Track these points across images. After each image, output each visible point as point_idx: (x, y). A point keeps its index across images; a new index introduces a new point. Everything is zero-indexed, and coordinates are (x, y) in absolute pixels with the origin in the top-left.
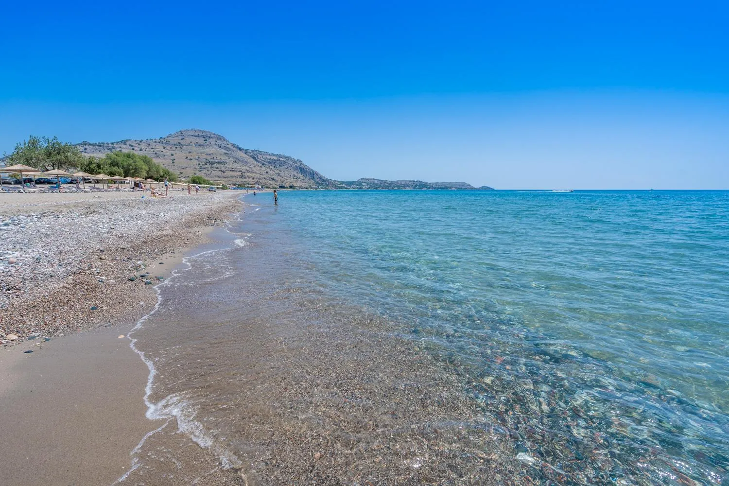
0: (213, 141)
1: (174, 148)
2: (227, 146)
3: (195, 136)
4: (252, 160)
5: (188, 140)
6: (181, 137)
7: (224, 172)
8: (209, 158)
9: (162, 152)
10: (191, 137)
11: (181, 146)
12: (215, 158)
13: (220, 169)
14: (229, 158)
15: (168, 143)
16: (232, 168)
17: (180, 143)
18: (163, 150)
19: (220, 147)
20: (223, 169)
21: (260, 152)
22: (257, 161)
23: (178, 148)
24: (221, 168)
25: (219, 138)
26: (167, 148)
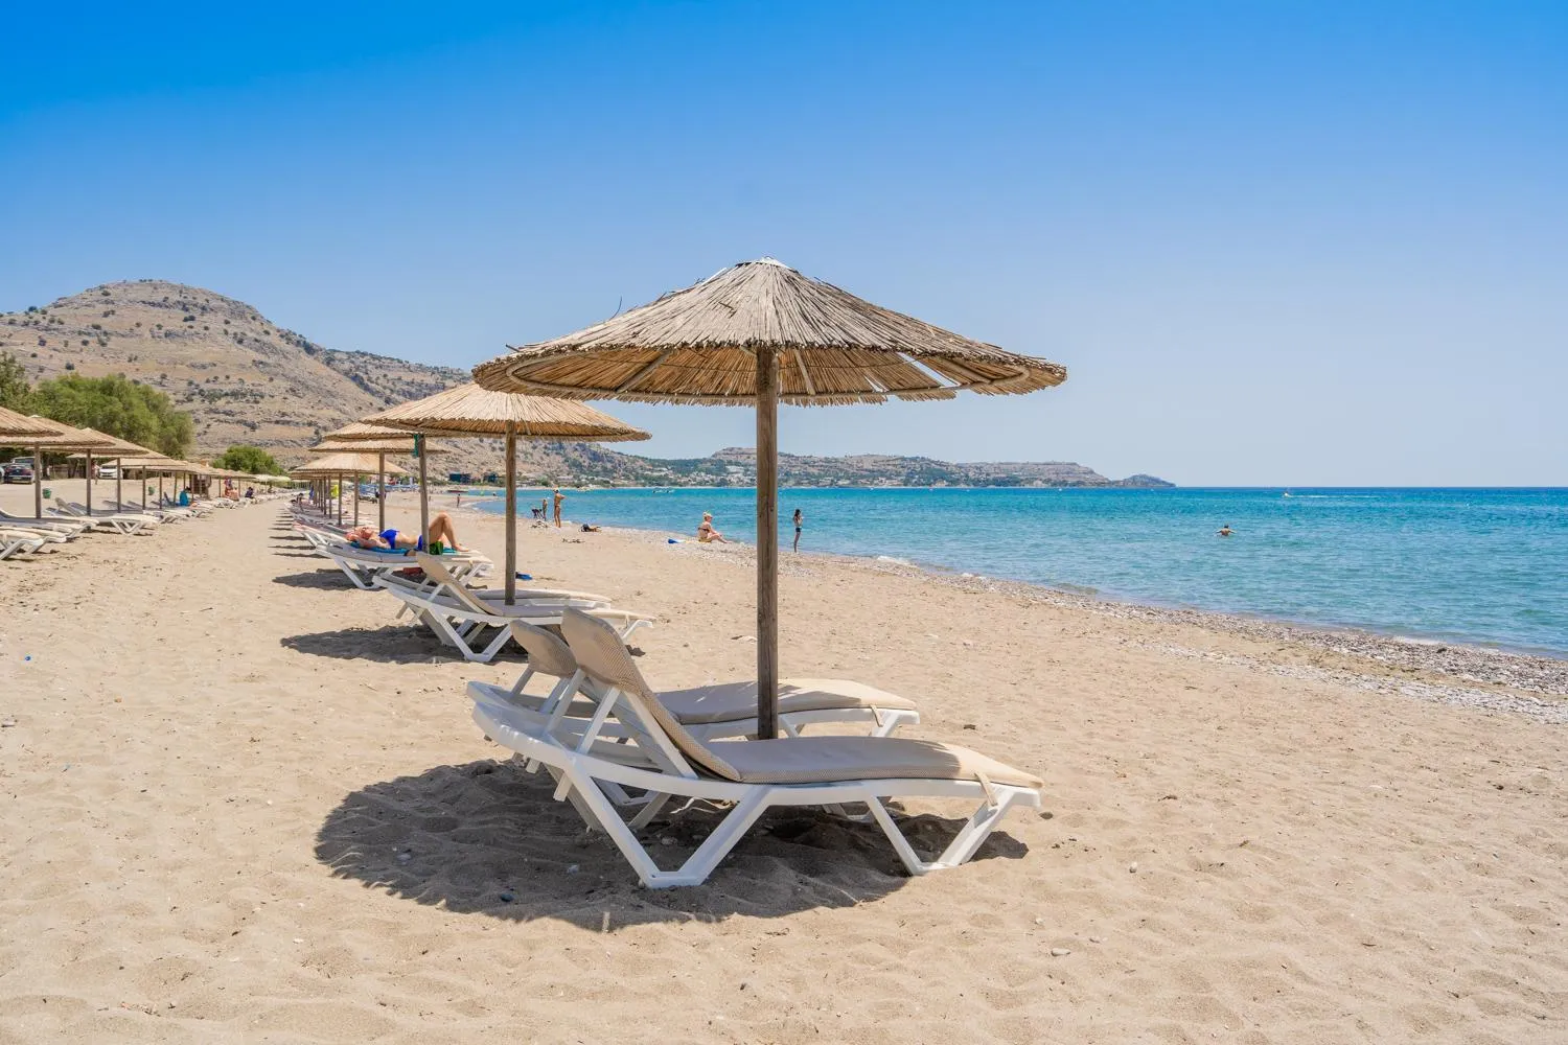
0: (215, 322)
1: (76, 343)
2: (265, 338)
3: (153, 304)
4: (352, 386)
5: (126, 318)
6: (103, 308)
7: (253, 427)
8: (199, 378)
9: (34, 356)
10: (140, 306)
11: (104, 338)
12: (222, 378)
13: (238, 417)
14: (271, 380)
15: (55, 325)
16: (284, 414)
17: (97, 327)
18: (39, 350)
19: (240, 342)
20: (249, 418)
21: (379, 358)
22: (367, 388)
23: (91, 344)
24: (241, 413)
25: (239, 311)
26: (52, 341)
